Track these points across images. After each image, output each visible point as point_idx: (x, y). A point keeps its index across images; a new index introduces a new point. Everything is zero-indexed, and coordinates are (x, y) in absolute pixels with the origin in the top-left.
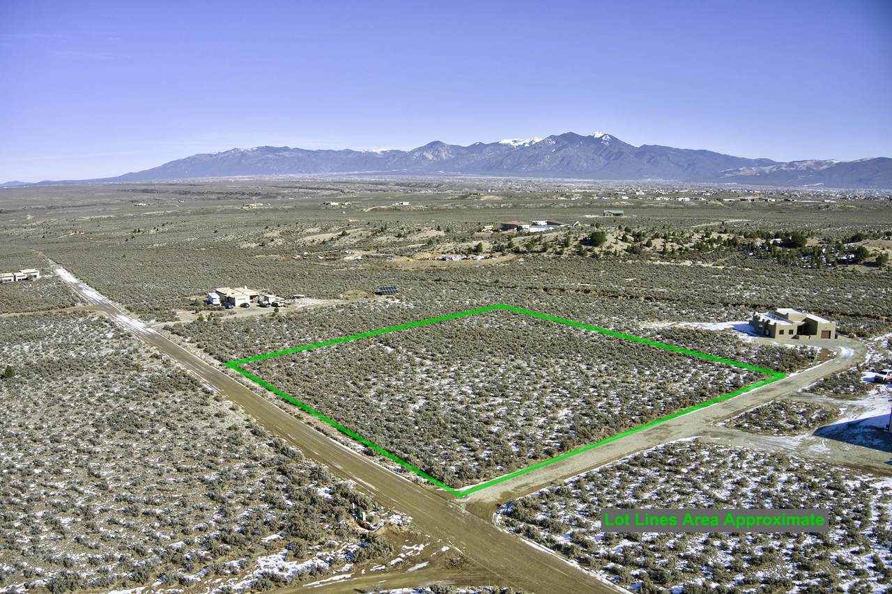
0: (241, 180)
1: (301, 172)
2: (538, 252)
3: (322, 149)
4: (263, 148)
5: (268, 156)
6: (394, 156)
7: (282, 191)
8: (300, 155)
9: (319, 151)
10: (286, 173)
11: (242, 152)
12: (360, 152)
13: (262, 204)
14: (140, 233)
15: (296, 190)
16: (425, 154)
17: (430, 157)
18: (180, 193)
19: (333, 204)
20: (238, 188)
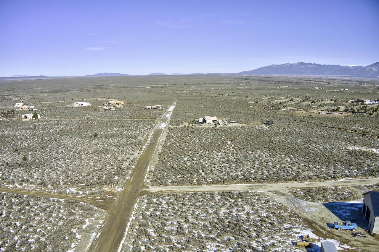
0: (289, 76)
1: (316, 74)
2: (362, 113)
3: (325, 64)
4: (300, 63)
5: (302, 66)
6: (358, 69)
7: (303, 82)
8: (316, 66)
9: (325, 65)
10: (309, 74)
11: (291, 65)
12: (343, 66)
13: (288, 87)
14: (221, 95)
15: (309, 82)
16: (372, 68)
17: (374, 70)
18: (260, 80)
19: (316, 88)
20: (285, 79)
